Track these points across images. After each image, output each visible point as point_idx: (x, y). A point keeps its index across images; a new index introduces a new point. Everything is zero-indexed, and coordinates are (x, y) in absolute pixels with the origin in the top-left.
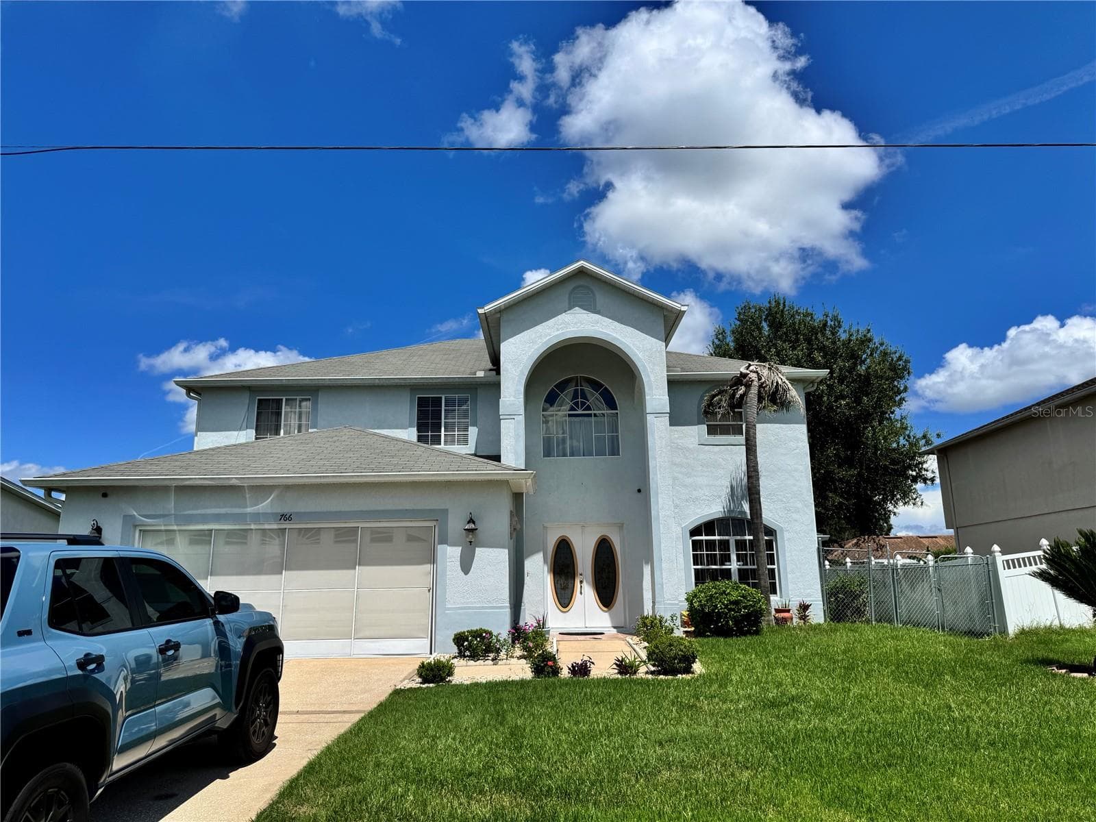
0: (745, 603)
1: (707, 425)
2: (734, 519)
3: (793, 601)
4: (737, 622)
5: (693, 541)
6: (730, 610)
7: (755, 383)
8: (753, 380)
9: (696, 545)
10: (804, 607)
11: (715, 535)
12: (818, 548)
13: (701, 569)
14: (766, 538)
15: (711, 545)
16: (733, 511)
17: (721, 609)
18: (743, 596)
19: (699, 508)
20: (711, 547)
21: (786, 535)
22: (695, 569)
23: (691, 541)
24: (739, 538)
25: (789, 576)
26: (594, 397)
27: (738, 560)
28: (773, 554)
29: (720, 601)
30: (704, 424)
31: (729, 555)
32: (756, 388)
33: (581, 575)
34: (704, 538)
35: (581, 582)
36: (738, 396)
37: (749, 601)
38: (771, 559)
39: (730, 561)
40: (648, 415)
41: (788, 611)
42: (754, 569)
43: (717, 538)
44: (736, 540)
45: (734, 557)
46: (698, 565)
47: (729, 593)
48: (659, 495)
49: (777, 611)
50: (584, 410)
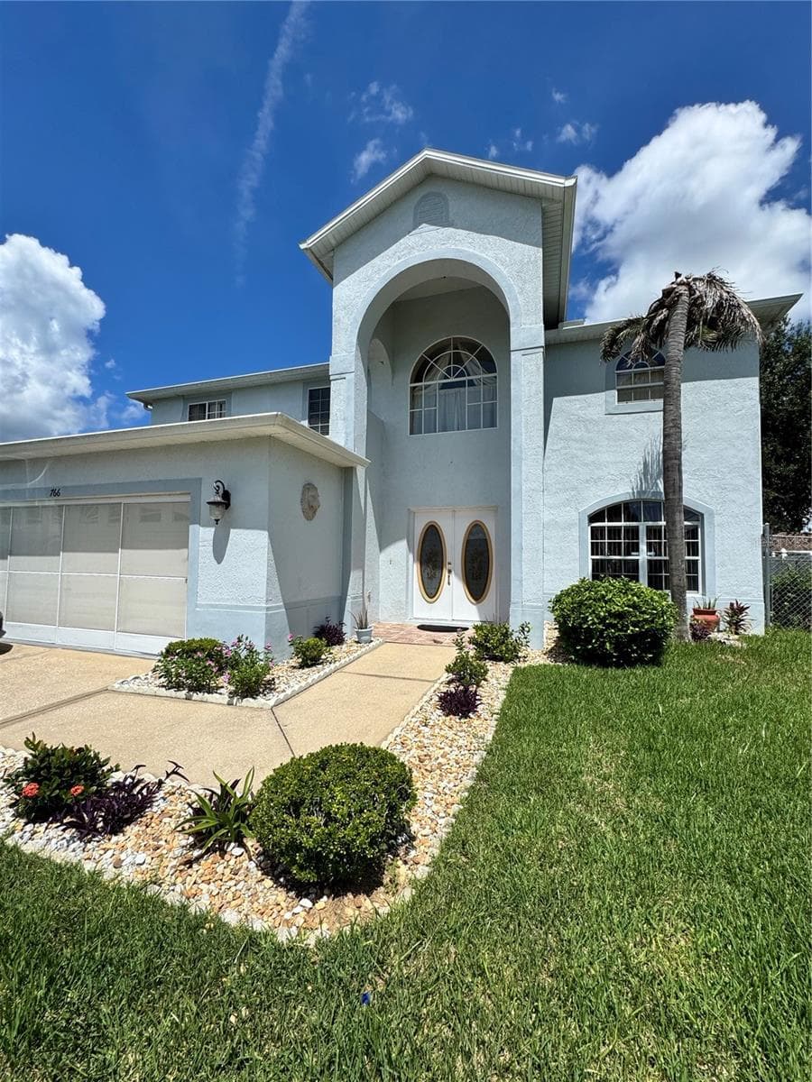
0: (636, 616)
1: (618, 390)
2: (646, 502)
3: (721, 600)
4: (618, 644)
5: (592, 527)
6: (611, 626)
7: (685, 298)
8: (681, 295)
9: (596, 533)
10: (737, 612)
11: (621, 521)
12: (763, 535)
13: (602, 560)
14: (686, 523)
15: (614, 532)
16: (645, 492)
17: (593, 624)
18: (635, 606)
19: (601, 490)
20: (615, 535)
21: (717, 519)
22: (593, 560)
23: (589, 528)
24: (650, 523)
25: (717, 569)
26: (470, 359)
27: (649, 549)
28: (697, 542)
29: (593, 612)
30: (614, 388)
31: (638, 544)
32: (686, 306)
33: (449, 564)
34: (606, 524)
35: (450, 571)
36: (655, 323)
37: (644, 612)
38: (693, 549)
39: (638, 551)
40: (512, 353)
41: (713, 613)
42: (665, 561)
43: (622, 524)
44: (647, 527)
45: (643, 547)
46: (597, 554)
47: (610, 600)
48: (523, 462)
49: (697, 612)
50: (457, 377)
